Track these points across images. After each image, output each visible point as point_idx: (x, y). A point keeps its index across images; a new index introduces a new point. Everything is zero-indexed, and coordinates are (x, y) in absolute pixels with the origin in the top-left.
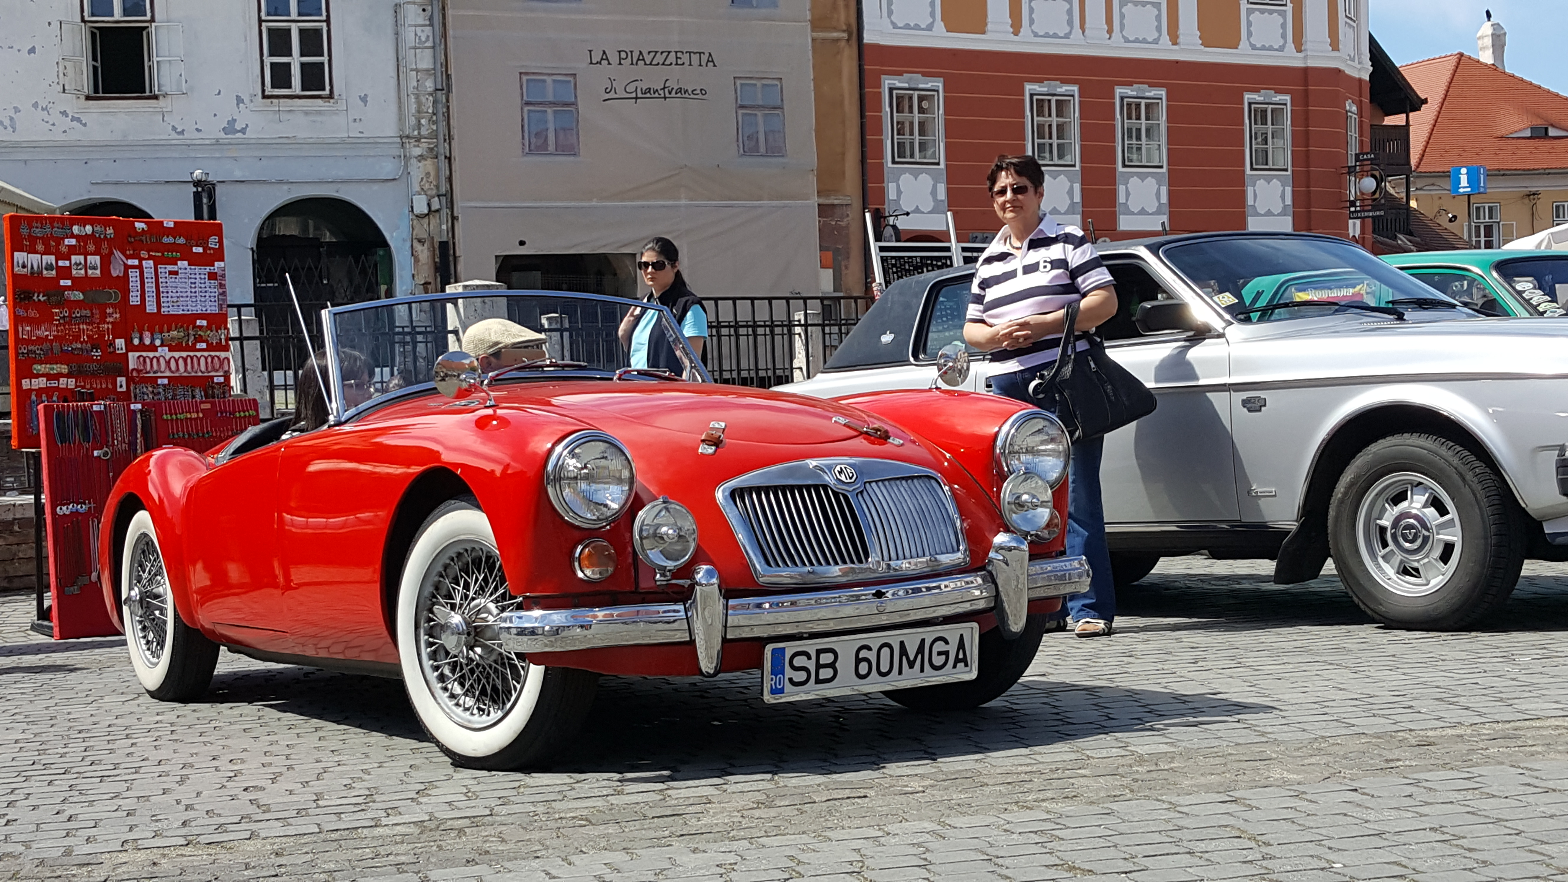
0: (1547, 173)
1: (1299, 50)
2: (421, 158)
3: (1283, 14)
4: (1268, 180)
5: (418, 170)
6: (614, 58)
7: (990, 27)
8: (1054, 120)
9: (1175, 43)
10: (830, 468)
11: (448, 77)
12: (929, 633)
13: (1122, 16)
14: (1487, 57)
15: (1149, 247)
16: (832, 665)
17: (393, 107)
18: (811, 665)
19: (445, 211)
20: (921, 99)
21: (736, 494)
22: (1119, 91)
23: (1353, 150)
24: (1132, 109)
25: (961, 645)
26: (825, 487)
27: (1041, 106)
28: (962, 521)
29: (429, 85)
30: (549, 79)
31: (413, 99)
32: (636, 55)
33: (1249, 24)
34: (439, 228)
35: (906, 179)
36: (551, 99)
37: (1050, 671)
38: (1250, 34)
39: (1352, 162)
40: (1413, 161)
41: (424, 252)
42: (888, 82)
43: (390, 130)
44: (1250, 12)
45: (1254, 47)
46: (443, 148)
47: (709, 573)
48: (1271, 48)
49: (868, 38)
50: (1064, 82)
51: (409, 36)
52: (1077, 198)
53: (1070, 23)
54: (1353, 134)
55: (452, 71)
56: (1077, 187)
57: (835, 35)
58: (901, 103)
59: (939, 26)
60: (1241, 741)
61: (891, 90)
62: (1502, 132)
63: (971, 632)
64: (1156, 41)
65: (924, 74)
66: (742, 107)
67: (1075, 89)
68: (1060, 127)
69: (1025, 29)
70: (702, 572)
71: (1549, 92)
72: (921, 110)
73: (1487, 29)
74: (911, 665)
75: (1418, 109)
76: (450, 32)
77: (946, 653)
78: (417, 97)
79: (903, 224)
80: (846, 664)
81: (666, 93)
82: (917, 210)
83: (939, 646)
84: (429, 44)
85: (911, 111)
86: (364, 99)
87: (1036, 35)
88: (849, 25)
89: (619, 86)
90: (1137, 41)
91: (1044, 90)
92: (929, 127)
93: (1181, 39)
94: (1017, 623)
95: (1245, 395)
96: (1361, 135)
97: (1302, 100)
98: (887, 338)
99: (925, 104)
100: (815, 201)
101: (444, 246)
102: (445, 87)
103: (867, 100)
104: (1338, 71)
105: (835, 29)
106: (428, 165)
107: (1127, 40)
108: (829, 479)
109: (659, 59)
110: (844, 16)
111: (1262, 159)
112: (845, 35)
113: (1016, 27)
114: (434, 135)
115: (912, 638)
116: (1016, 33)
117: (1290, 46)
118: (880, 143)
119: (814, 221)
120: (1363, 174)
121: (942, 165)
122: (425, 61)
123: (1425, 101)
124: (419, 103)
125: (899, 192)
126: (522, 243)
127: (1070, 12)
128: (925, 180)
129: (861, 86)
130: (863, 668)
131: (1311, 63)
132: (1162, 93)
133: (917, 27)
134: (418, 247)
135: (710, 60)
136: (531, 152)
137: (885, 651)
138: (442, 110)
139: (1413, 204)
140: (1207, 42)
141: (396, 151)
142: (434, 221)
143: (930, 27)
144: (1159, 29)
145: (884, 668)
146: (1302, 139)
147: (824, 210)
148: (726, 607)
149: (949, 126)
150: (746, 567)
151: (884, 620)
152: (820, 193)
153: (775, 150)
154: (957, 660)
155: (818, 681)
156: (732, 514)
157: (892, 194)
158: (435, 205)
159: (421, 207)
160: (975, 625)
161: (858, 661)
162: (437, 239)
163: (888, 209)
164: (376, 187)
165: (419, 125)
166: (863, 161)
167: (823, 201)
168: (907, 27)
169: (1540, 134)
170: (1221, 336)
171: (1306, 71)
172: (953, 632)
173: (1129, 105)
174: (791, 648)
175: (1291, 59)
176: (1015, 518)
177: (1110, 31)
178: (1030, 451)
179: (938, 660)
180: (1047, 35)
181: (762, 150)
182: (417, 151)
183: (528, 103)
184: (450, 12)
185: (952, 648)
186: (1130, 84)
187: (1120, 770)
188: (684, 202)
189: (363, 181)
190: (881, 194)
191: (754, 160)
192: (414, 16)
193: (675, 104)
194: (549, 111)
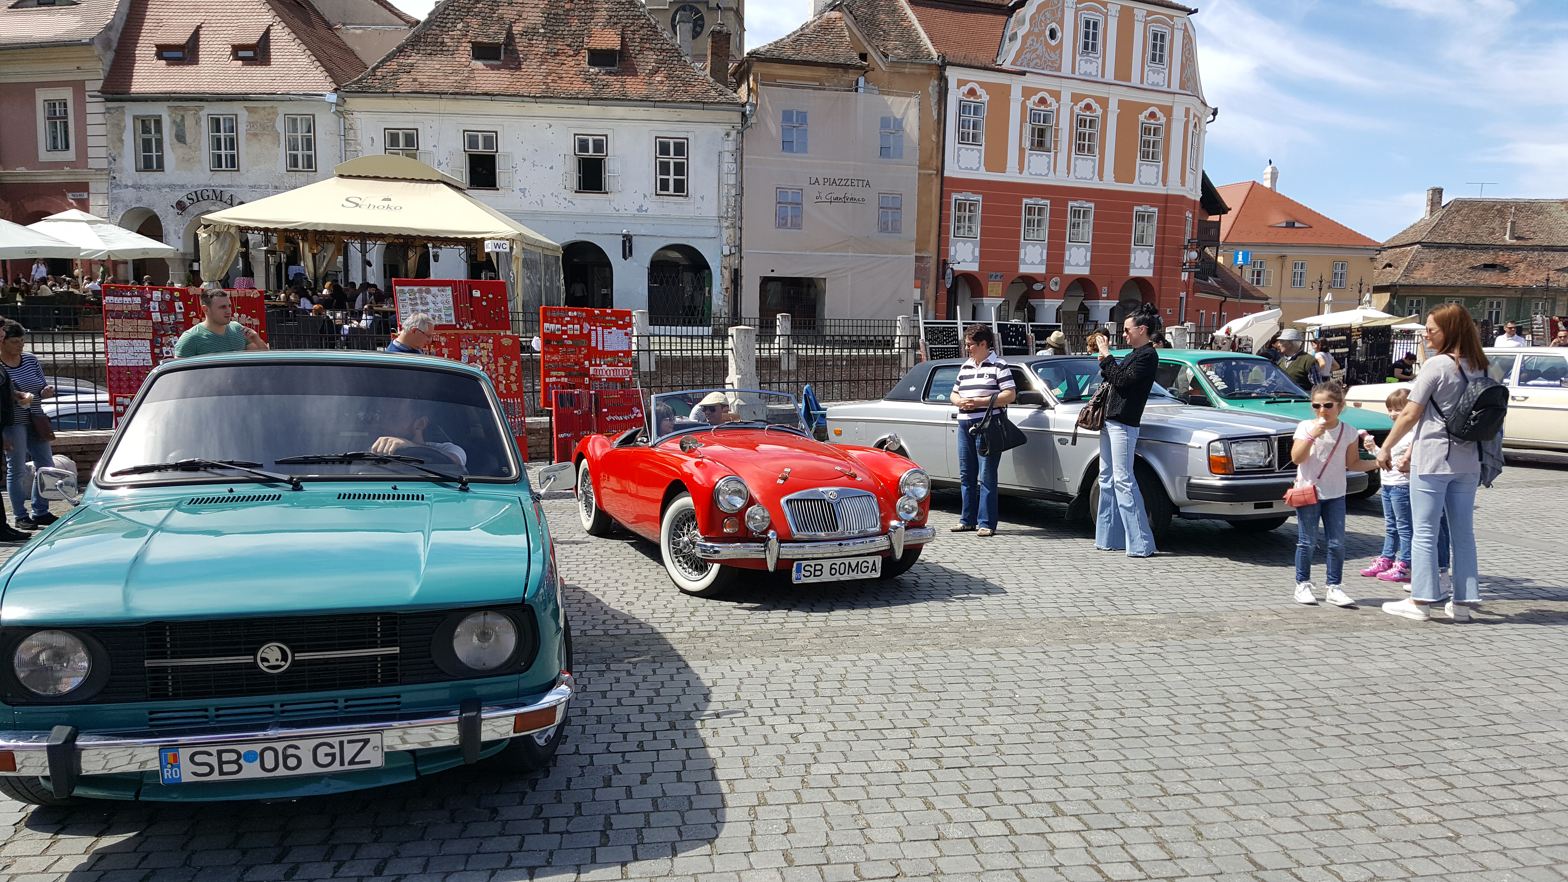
0: (1292, 246)
1: (1164, 185)
2: (728, 227)
3: (1158, 167)
4: (1143, 251)
5: (726, 233)
6: (821, 182)
7: (1008, 169)
8: (1036, 217)
9: (1101, 180)
10: (827, 492)
11: (742, 188)
12: (861, 560)
13: (1075, 165)
14: (1267, 184)
16: (821, 570)
17: (716, 202)
18: (812, 570)
19: (737, 254)
20: (970, 205)
21: (789, 502)
22: (1070, 203)
23: (1188, 237)
24: (1076, 213)
25: (874, 564)
26: (824, 500)
27: (1030, 210)
28: (880, 513)
29: (733, 192)
30: (790, 191)
31: (725, 199)
32: (832, 181)
33: (1140, 171)
34: (734, 262)
35: (960, 245)
36: (790, 201)
38: (1140, 176)
39: (1186, 244)
40: (1222, 239)
41: (727, 273)
42: (954, 196)
43: (714, 213)
44: (1141, 165)
45: (1141, 183)
46: (738, 224)
48: (1150, 184)
49: (946, 174)
50: (1043, 198)
51: (725, 168)
52: (1045, 257)
53: (1049, 169)
54: (1189, 228)
55: (744, 186)
56: (1045, 251)
57: (930, 172)
58: (960, 207)
59: (983, 168)
61: (956, 200)
62: (1270, 224)
63: (878, 559)
64: (1091, 179)
65: (973, 193)
66: (882, 208)
67: (1048, 202)
68: (1039, 221)
69: (1025, 171)
70: (771, 533)
71: (1297, 203)
72: (970, 211)
73: (1269, 169)
74: (853, 571)
75: (1225, 213)
76: (744, 167)
77: (868, 567)
78: (727, 197)
79: (956, 267)
80: (826, 570)
81: (845, 200)
82: (964, 261)
83: (865, 564)
84: (734, 172)
85: (965, 211)
86: (702, 198)
87: (1031, 174)
88: (937, 167)
89: (823, 195)
90: (1082, 178)
91: (1033, 202)
92: (973, 219)
93: (1104, 178)
94: (899, 554)
96: (1193, 229)
97: (1164, 211)
99: (972, 208)
100: (913, 256)
101: (736, 270)
102: (740, 194)
103: (944, 206)
104: (1183, 197)
105: (930, 169)
106: (731, 231)
107: (1077, 178)
108: (826, 497)
109: (843, 183)
110: (935, 163)
111: (1140, 241)
112: (935, 172)
113: (1021, 170)
114: (734, 217)
115: (853, 562)
116: (1021, 173)
117: (1160, 183)
118: (948, 227)
119: (913, 265)
120: (1192, 249)
121: (978, 239)
122: (732, 180)
123: (1230, 209)
124: (728, 201)
125: (956, 252)
126: (773, 271)
127: (1049, 163)
128: (969, 246)
129: (941, 199)
130: (833, 572)
131: (1170, 192)
132: (1092, 205)
133: (971, 169)
134: (724, 270)
135: (868, 184)
136: (779, 227)
137: (843, 566)
138: (738, 204)
139: (1220, 260)
140: (1117, 180)
141: (716, 224)
142: (732, 258)
143: (978, 169)
144: (1093, 172)
145: (842, 572)
146: (1162, 231)
147: (918, 259)
148: (780, 547)
149: (983, 219)
150: (789, 532)
151: (843, 554)
152: (917, 251)
153: (896, 230)
154: (872, 570)
155: (815, 576)
156: (786, 509)
157: (952, 252)
158: (733, 251)
159: (726, 251)
160: (880, 557)
161: (831, 569)
162: (733, 267)
163: (950, 260)
164: (706, 241)
165: (727, 212)
166: (939, 235)
167: (918, 255)
168: (966, 168)
169: (1291, 225)
171: (1167, 196)
172: (870, 559)
173: (1075, 211)
174: (804, 563)
175: (1160, 190)
176: (901, 513)
177: (1068, 173)
179: (864, 570)
180: (1036, 174)
181: (890, 229)
182: (726, 224)
183: (779, 203)
184: (745, 157)
185: (870, 565)
186: (1076, 200)
188: (850, 254)
189: (699, 238)
190: (947, 252)
191: (885, 234)
192: (728, 158)
193: (850, 205)
194: (789, 207)
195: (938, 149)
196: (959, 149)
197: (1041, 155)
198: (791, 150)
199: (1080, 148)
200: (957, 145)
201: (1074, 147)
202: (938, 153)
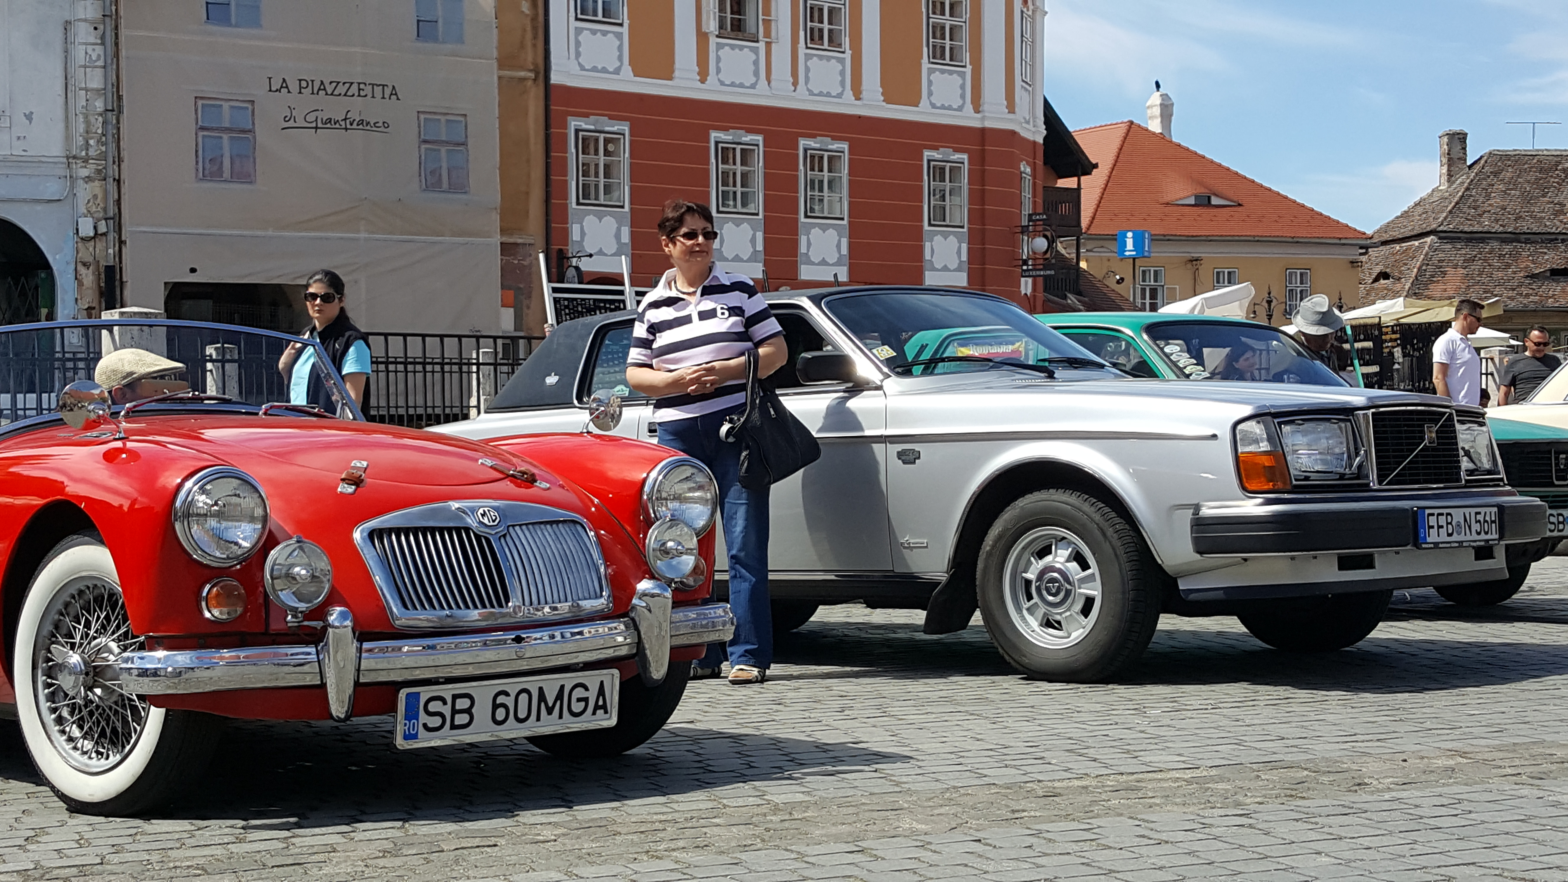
0: (1209, 240)
1: (977, 111)
2: (88, 179)
3: (962, 75)
4: (945, 236)
5: (85, 192)
6: (294, 86)
7: (677, 74)
8: (739, 168)
9: (858, 98)
10: (473, 510)
11: (120, 98)
12: (569, 680)
13: (807, 70)
14: (1155, 126)
15: (812, 298)
16: (468, 711)
17: (61, 126)
18: (447, 710)
19: (112, 236)
20: (607, 141)
21: (375, 535)
22: (803, 143)
23: (1027, 210)
24: (815, 161)
25: (601, 692)
26: (467, 530)
27: (725, 154)
28: (607, 567)
29: (99, 105)
30: (226, 105)
31: (81, 119)
32: (317, 85)
33: (930, 83)
34: (106, 252)
35: (590, 221)
36: (227, 125)
37: (699, 717)
38: (930, 94)
39: (1025, 222)
40: (1084, 223)
41: (88, 277)
42: (574, 123)
43: (56, 149)
44: (931, 71)
45: (933, 106)
46: (112, 171)
47: (343, 616)
48: (950, 108)
49: (555, 78)
50: (749, 131)
51: (79, 54)
52: (760, 247)
53: (756, 73)
54: (1027, 194)
55: (124, 92)
56: (760, 236)
57: (522, 74)
58: (587, 144)
59: (627, 70)
60: (876, 790)
61: (577, 131)
62: (1168, 198)
63: (612, 679)
64: (840, 96)
65: (611, 118)
66: (425, 142)
67: (759, 139)
68: (744, 175)
69: (712, 78)
70: (335, 615)
71: (1212, 162)
72: (607, 153)
73: (1156, 99)
74: (550, 711)
75: (1089, 173)
76: (123, 53)
77: (586, 700)
78: (86, 117)
79: (586, 265)
80: (482, 711)
81: (347, 124)
82: (600, 252)
83: (579, 693)
84: (101, 63)
85: (596, 152)
86: (29, 117)
87: (722, 83)
88: (535, 65)
89: (299, 115)
90: (820, 94)
91: (730, 138)
92: (614, 172)
93: (864, 95)
94: (659, 670)
95: (900, 447)
96: (1034, 196)
97: (979, 160)
98: (551, 380)
99: (611, 147)
100: (497, 239)
101: (110, 272)
102: (116, 108)
103: (553, 141)
104: (1013, 133)
105: (522, 68)
106: (96, 187)
107: (811, 93)
108: (471, 522)
109: (341, 89)
110: (530, 56)
111: (940, 216)
112: (532, 75)
113: (703, 76)
114: (103, 156)
115: (551, 684)
116: (703, 81)
117: (969, 107)
118: (565, 184)
119: (496, 259)
120: (1036, 234)
121: (627, 208)
122: (96, 80)
123: (1096, 166)
124: (87, 122)
125: (583, 234)
126: (193, 270)
127: (756, 63)
128: (610, 222)
129: (547, 127)
130: (500, 714)
131: (988, 124)
132: (845, 146)
133: (604, 70)
134: (82, 270)
135: (394, 93)
136: (204, 178)
137: (524, 697)
138: (112, 130)
139: (1083, 265)
140: (889, 98)
141: (62, 171)
142: (100, 245)
143: (617, 71)
144: (843, 83)
145: (522, 715)
146: (978, 197)
147: (506, 248)
148: (360, 650)
149: (634, 170)
150: (383, 610)
151: (524, 666)
152: (503, 231)
153: (458, 186)
154: (597, 707)
155: (453, 727)
156: (370, 556)
157: (575, 235)
158: (102, 228)
159: (86, 228)
160: (616, 672)
161: (495, 706)
162: (103, 263)
163: (571, 250)
164: (39, 207)
165: (87, 146)
166: (547, 201)
167: (504, 239)
168: (594, 69)
169: (1203, 202)
170: (879, 388)
171: (983, 131)
172: (592, 679)
173: (813, 157)
174: (425, 693)
175: (968, 119)
176: (660, 565)
177: (795, 84)
178: (678, 498)
179: (577, 707)
180: (733, 84)
181: (445, 185)
182: (84, 172)
183: (202, 128)
184: (123, 32)
185: (592, 695)
186: (813, 136)
187: (753, 819)
188: (363, 235)
189: (25, 201)
190: (565, 234)
191: (436, 195)
192: (84, 34)
193: (357, 136)
194: (225, 137)
195: (535, 28)
196: (579, 31)
197: (741, 48)
198: (225, 21)
199: (815, 37)
200: (574, 24)
201: (802, 33)
202: (535, 37)
